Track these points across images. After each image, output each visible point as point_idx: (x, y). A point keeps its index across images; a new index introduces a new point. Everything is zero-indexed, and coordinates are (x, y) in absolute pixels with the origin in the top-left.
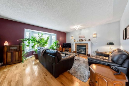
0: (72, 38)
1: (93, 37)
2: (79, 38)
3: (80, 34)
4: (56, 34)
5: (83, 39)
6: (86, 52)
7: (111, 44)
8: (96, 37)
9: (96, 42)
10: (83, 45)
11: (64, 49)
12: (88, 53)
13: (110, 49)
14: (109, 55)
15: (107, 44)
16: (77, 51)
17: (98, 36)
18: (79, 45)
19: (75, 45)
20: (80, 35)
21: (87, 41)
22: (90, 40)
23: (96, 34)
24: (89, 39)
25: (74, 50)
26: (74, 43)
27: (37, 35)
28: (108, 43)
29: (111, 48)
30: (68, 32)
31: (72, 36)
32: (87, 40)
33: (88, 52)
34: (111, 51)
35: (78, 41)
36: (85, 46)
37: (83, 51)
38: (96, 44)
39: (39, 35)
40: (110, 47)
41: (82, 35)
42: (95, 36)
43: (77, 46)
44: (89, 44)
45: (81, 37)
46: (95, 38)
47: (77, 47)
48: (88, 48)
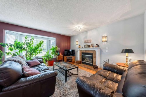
0: (77, 43)
1: (103, 42)
2: (85, 43)
3: (86, 37)
4: (55, 38)
5: (90, 44)
6: (92, 63)
7: (129, 51)
8: (107, 41)
9: (107, 47)
10: (89, 52)
11: (65, 57)
12: (95, 64)
13: (127, 59)
14: (125, 71)
15: (122, 52)
16: (82, 60)
17: (109, 39)
18: (85, 52)
19: (80, 52)
20: (86, 40)
21: (94, 47)
22: (98, 46)
23: (107, 36)
24: (97, 44)
25: (79, 60)
26: (79, 50)
27: (24, 38)
28: (123, 50)
29: (129, 58)
30: (73, 36)
31: (77, 40)
32: (95, 45)
33: (95, 62)
34: (129, 63)
35: (84, 47)
36: (91, 54)
37: (90, 60)
38: (107, 51)
39: (28, 39)
40: (127, 57)
41: (88, 39)
42: (105, 39)
43: (83, 53)
44: (97, 50)
45: (87, 41)
46: (105, 43)
47: (82, 56)
48: (95, 57)
